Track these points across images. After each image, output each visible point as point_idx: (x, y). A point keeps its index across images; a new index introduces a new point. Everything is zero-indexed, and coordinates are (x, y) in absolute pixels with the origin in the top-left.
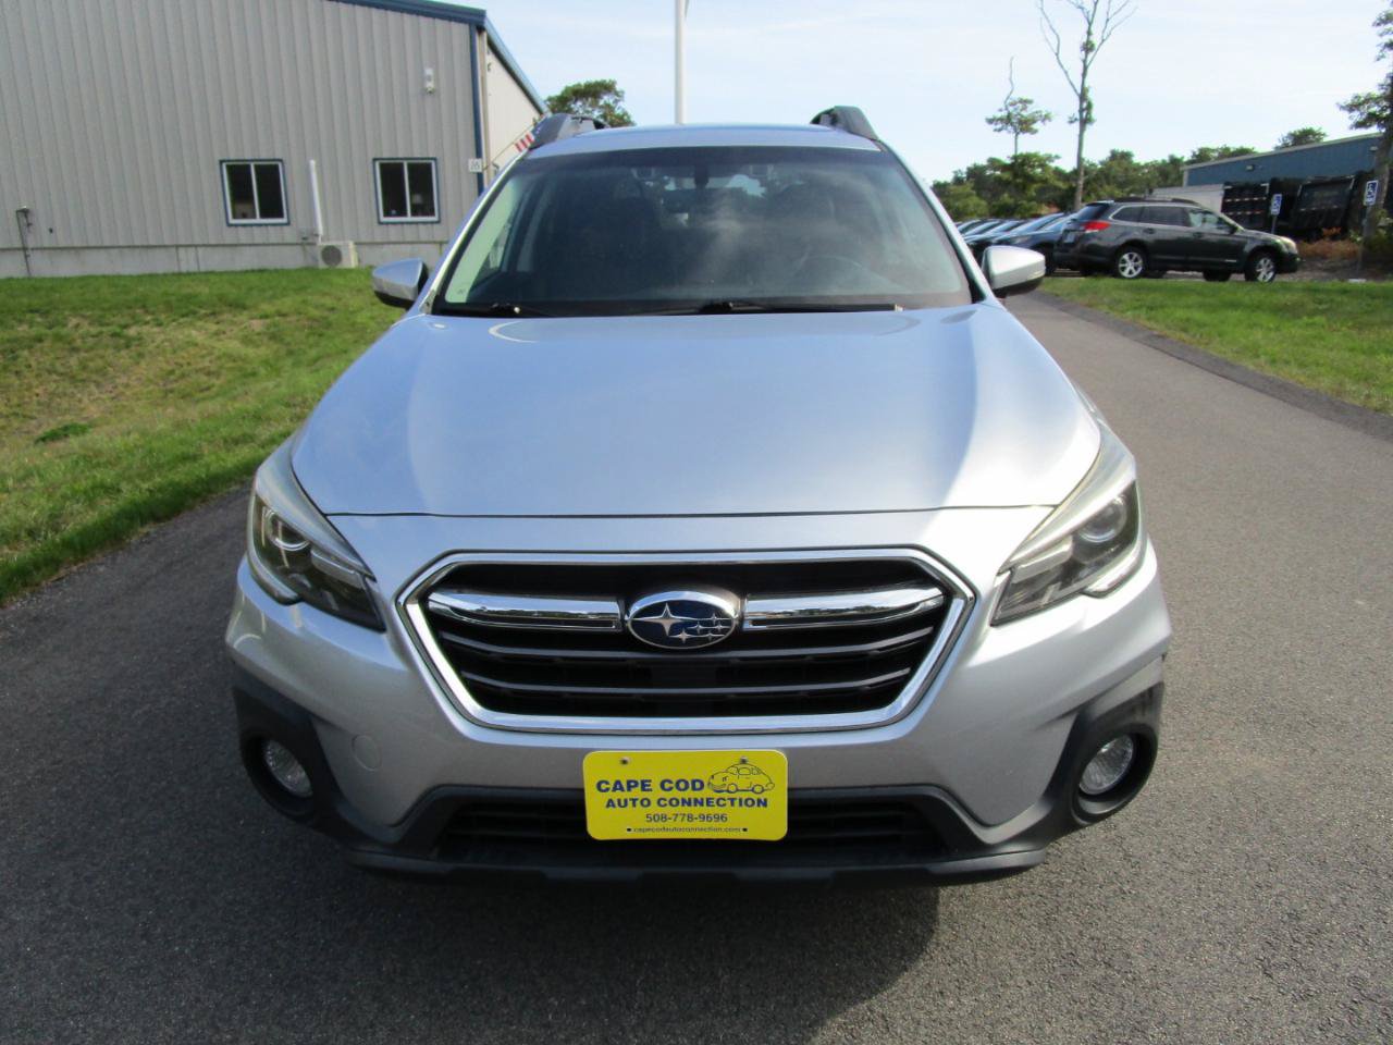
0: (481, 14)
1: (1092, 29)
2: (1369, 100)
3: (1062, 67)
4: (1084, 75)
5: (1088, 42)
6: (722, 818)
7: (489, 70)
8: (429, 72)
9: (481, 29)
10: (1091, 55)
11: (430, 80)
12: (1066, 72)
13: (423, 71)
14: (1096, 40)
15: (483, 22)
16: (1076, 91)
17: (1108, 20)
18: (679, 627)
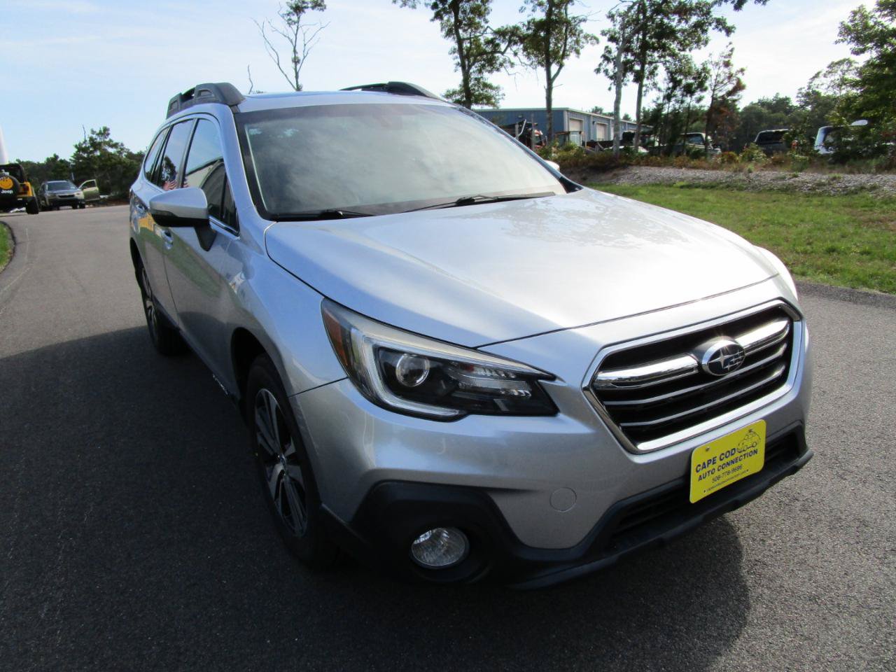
1: (296, 49)
2: (454, 93)
3: (283, 72)
4: (297, 77)
5: (295, 58)
6: (740, 467)
10: (298, 66)
12: (286, 76)
14: (300, 56)
16: (294, 87)
17: (305, 45)
18: (726, 362)
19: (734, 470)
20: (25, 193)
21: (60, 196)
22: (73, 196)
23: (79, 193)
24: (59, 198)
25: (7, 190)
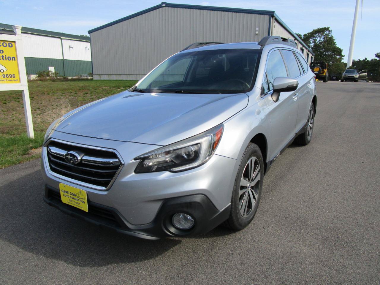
0: (273, 12)
7: (274, 27)
8: (257, 29)
9: (273, 16)
11: (257, 31)
13: (256, 29)
15: (273, 14)
18: (71, 159)
19: (77, 203)
20: (323, 74)
21: (348, 76)
22: (353, 76)
23: (357, 75)
24: (348, 77)
25: (316, 72)
